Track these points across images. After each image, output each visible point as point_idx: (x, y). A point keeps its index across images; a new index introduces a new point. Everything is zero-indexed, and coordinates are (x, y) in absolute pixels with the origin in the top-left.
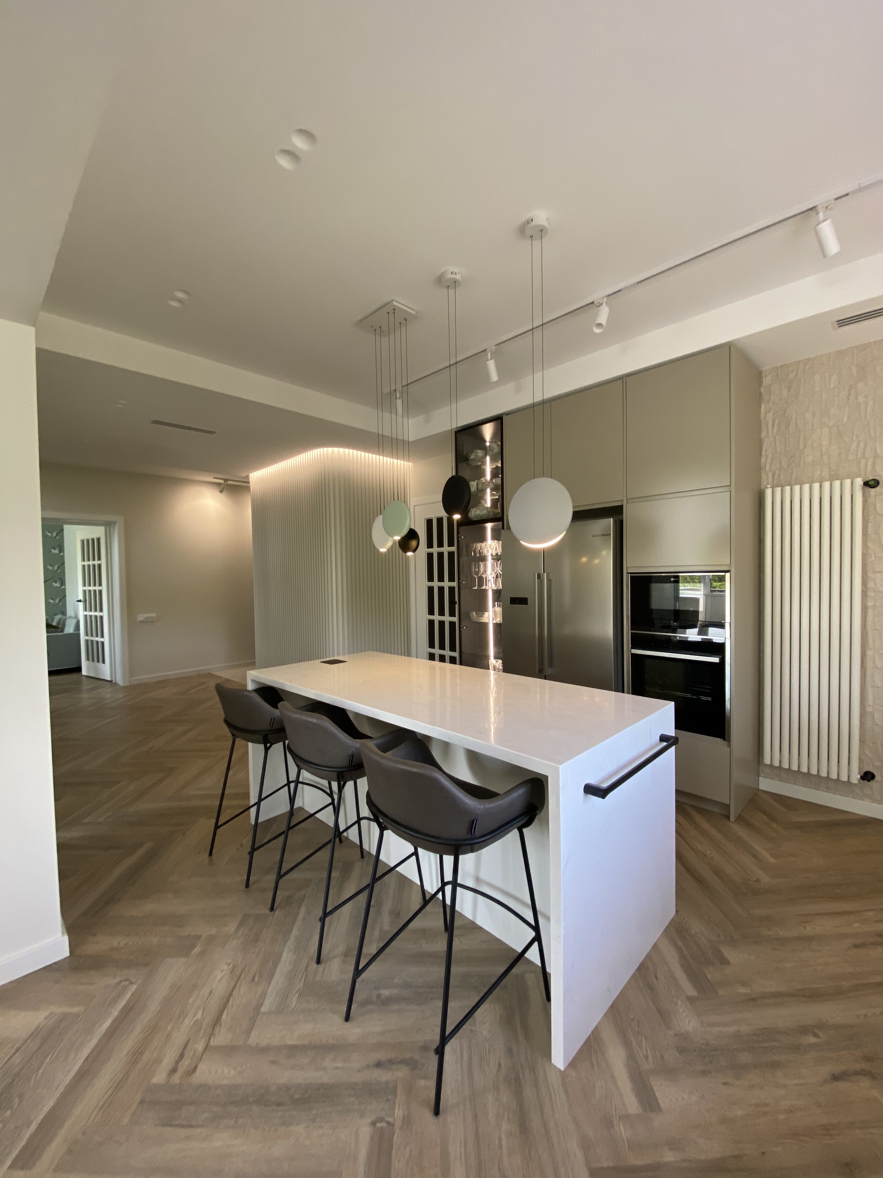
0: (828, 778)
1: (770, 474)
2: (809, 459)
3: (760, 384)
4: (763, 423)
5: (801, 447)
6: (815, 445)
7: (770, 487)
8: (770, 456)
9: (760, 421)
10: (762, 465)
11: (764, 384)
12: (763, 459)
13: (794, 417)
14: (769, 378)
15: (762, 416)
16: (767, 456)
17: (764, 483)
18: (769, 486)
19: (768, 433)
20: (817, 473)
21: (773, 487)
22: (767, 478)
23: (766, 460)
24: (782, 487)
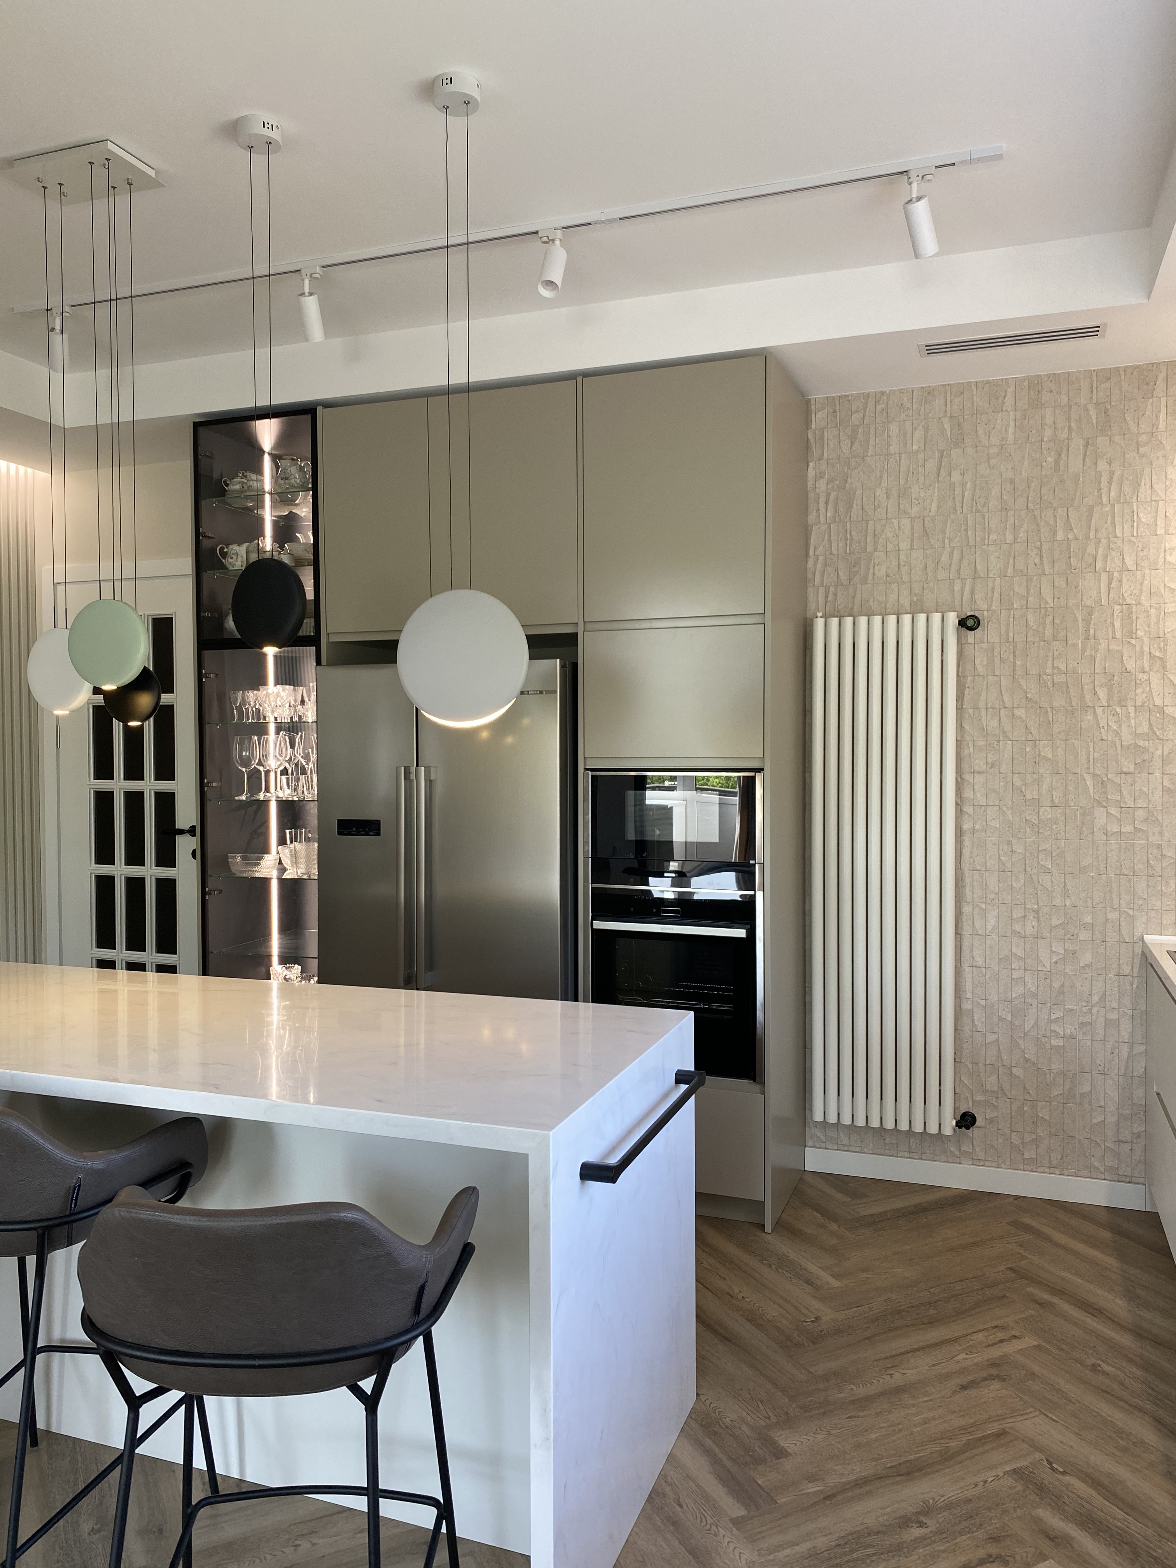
0: (910, 1132)
1: (821, 591)
2: (881, 572)
3: (807, 423)
4: (811, 495)
5: (870, 548)
6: (890, 547)
7: (821, 617)
8: (821, 558)
9: (807, 493)
10: (810, 576)
11: (813, 426)
12: (810, 564)
13: (859, 492)
14: (821, 415)
15: (810, 484)
16: (817, 558)
17: (812, 606)
18: (820, 614)
19: (818, 517)
20: (893, 597)
21: (826, 617)
22: (816, 598)
23: (815, 564)
24: (840, 617)
